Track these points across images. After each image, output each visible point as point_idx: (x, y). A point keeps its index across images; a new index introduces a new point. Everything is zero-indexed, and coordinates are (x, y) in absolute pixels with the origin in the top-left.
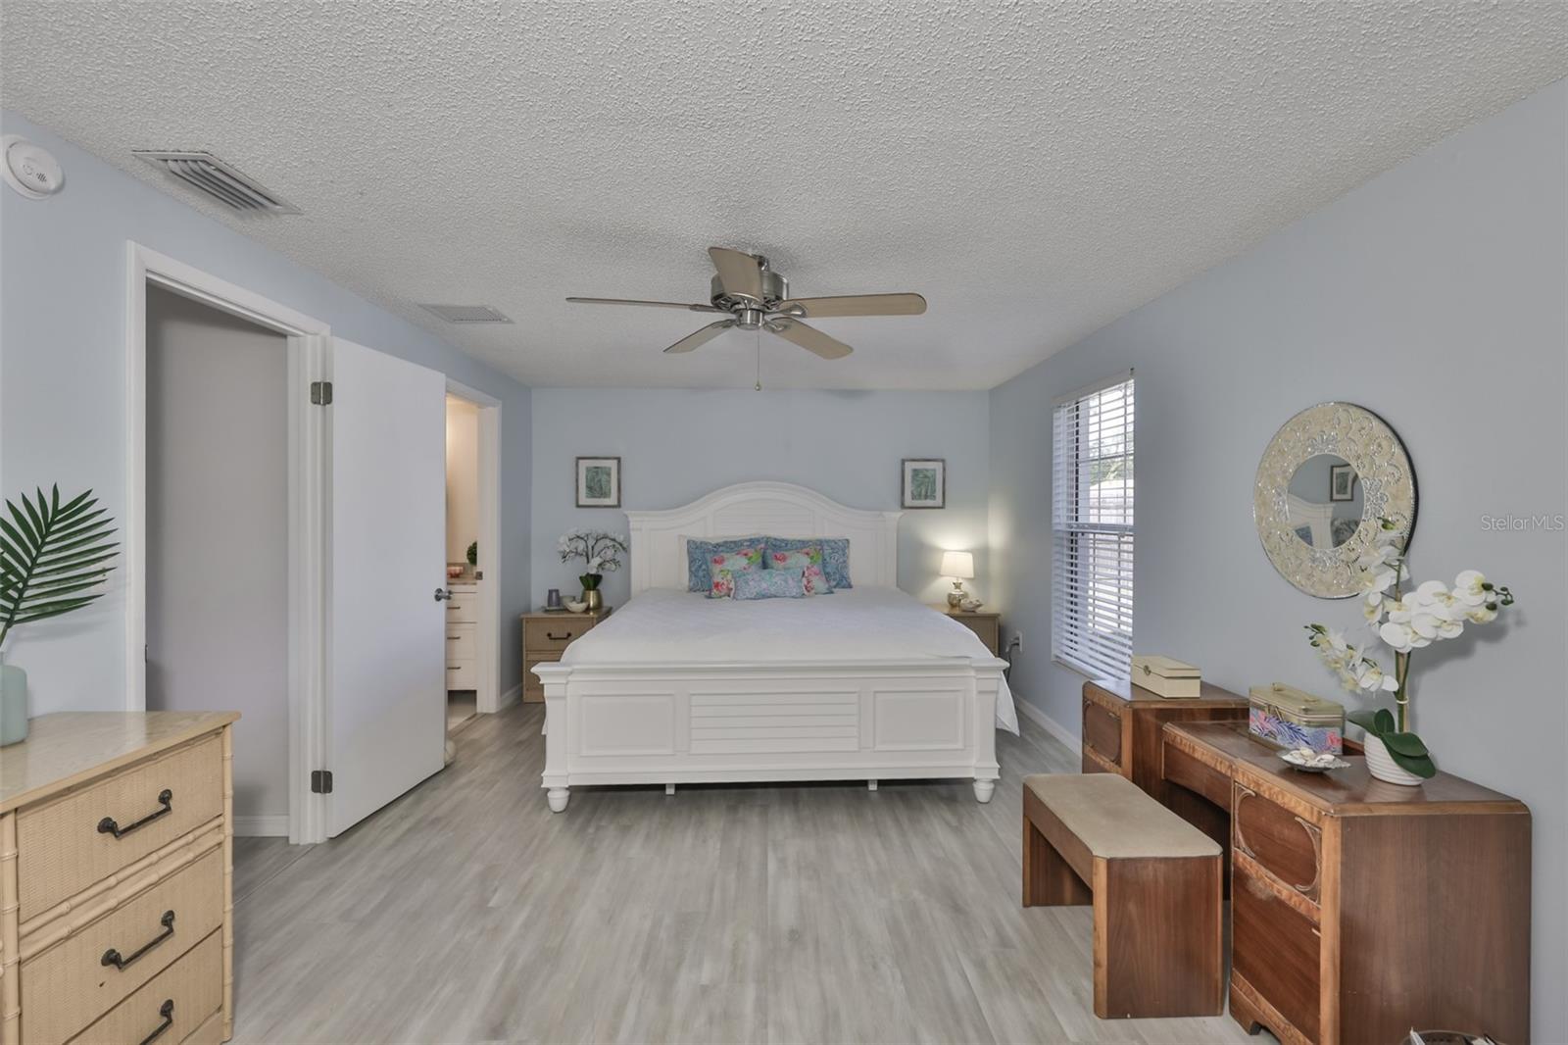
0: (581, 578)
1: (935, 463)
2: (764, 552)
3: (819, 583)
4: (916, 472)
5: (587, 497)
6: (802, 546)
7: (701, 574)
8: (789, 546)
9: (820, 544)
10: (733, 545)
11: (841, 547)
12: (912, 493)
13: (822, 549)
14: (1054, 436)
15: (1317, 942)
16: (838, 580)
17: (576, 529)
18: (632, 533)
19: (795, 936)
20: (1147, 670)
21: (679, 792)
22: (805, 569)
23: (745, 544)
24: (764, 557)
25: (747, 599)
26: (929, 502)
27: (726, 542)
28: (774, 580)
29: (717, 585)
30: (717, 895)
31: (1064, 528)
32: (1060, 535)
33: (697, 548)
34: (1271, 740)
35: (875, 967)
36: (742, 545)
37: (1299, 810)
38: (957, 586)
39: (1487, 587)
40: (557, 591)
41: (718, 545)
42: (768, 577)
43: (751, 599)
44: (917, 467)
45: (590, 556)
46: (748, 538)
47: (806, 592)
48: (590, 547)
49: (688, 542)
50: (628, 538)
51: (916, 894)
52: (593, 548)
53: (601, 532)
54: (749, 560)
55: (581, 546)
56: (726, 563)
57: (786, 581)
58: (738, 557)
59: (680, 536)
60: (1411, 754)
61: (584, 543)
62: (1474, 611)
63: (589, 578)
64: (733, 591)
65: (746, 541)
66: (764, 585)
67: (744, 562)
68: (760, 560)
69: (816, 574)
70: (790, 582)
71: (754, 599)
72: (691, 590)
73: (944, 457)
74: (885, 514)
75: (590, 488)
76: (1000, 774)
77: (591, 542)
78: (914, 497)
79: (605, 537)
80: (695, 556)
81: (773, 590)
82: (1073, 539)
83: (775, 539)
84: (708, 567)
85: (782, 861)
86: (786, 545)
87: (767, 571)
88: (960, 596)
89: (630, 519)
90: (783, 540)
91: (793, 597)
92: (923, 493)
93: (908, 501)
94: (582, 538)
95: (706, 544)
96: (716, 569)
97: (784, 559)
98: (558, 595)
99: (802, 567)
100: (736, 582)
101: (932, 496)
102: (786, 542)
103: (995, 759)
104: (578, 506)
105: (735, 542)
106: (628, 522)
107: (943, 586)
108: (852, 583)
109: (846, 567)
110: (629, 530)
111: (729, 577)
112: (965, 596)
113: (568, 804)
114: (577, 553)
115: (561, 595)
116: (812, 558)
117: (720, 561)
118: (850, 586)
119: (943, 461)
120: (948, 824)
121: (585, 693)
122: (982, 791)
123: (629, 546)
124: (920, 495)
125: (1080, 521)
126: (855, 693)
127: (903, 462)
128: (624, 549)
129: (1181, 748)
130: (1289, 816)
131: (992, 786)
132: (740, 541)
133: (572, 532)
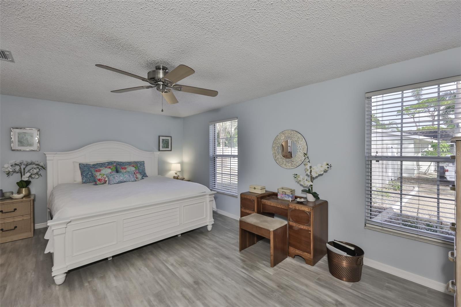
0: (17, 183)
1: (169, 137)
2: (116, 167)
3: (139, 176)
4: (163, 140)
5: (19, 146)
6: (130, 164)
7: (88, 176)
8: (124, 164)
9: (136, 163)
11: (142, 164)
12: (162, 146)
13: (137, 165)
14: (210, 132)
15: (310, 234)
16: (144, 175)
17: (14, 161)
18: (48, 162)
19: (196, 283)
20: (255, 188)
21: (113, 258)
22: (135, 172)
23: (106, 164)
25: (115, 183)
26: (167, 149)
27: (97, 164)
28: (125, 176)
29: (99, 180)
30: (161, 283)
31: (211, 156)
32: (211, 158)
33: (84, 166)
34: (283, 199)
35: (223, 280)
36: (105, 164)
37: (306, 210)
38: (176, 174)
39: (328, 164)
41: (94, 165)
42: (122, 175)
43: (116, 183)
44: (163, 138)
45: (23, 174)
46: (107, 162)
47: (136, 179)
48: (22, 169)
49: (80, 164)
50: (46, 164)
51: (215, 258)
52: (24, 169)
53: (29, 161)
54: (111, 170)
55: (17, 168)
56: (102, 171)
57: (129, 176)
58: (107, 169)
59: (74, 162)
60: (315, 195)
61: (19, 167)
62: (326, 169)
63: (23, 183)
64: (107, 182)
66: (121, 178)
67: (109, 171)
68: (115, 169)
69: (138, 173)
70: (131, 176)
71: (117, 183)
72: (83, 183)
73: (171, 136)
74: (154, 152)
75: (20, 142)
76: (214, 222)
77: (23, 167)
78: (163, 148)
79: (32, 163)
80: (85, 170)
81: (125, 180)
82: (214, 159)
83: (118, 162)
84: (92, 174)
85: (172, 265)
86: (123, 164)
87: (119, 174)
88: (177, 176)
89: (47, 155)
90: (121, 162)
91: (133, 181)
92: (165, 146)
93: (161, 149)
94: (18, 165)
95: (89, 164)
96: (98, 174)
97: (125, 169)
99: (134, 171)
100: (108, 179)
101: (168, 147)
102: (123, 163)
103: (213, 218)
105: (101, 164)
106: (46, 157)
107: (172, 174)
108: (147, 175)
109: (145, 170)
110: (46, 160)
111: (105, 176)
112: (179, 176)
113: (65, 279)
114: (15, 172)
115: (4, 191)
116: (135, 168)
117: (100, 171)
118: (147, 176)
119: (171, 137)
120: (207, 239)
121: (73, 230)
122: (209, 228)
123: (46, 167)
124: (164, 147)
125: (216, 154)
126: (178, 208)
127: (159, 137)
128: (44, 168)
129: (267, 204)
130: (303, 212)
131: (212, 226)
132: (104, 163)
133: (13, 162)
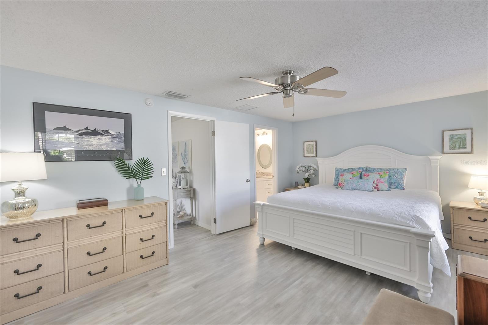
0: (304, 179)
3: (383, 186)
4: (452, 136)
5: (307, 154)
7: (337, 179)
9: (389, 170)
10: (351, 170)
12: (450, 146)
13: (389, 172)
16: (396, 186)
17: (303, 164)
18: (319, 165)
24: (361, 174)
26: (461, 151)
29: (340, 184)
33: (338, 170)
40: (298, 182)
44: (452, 134)
45: (306, 172)
47: (374, 189)
48: (307, 169)
49: (336, 168)
50: (318, 167)
53: (310, 165)
55: (304, 169)
59: (334, 166)
63: (306, 179)
64: (344, 187)
65: (357, 168)
67: (351, 176)
68: (359, 175)
69: (382, 183)
72: (333, 185)
74: (430, 156)
75: (307, 151)
78: (450, 148)
80: (338, 173)
84: (339, 177)
87: (359, 180)
89: (318, 160)
92: (457, 146)
93: (447, 150)
94: (304, 167)
95: (341, 169)
96: (341, 178)
97: (368, 175)
98: (298, 183)
99: (374, 179)
101: (464, 147)
104: (304, 157)
106: (317, 162)
108: (405, 188)
109: (402, 180)
114: (302, 171)
115: (299, 183)
117: (342, 176)
118: (403, 189)
119: (472, 129)
123: (318, 170)
124: (455, 147)
126: (352, 231)
127: (443, 132)
